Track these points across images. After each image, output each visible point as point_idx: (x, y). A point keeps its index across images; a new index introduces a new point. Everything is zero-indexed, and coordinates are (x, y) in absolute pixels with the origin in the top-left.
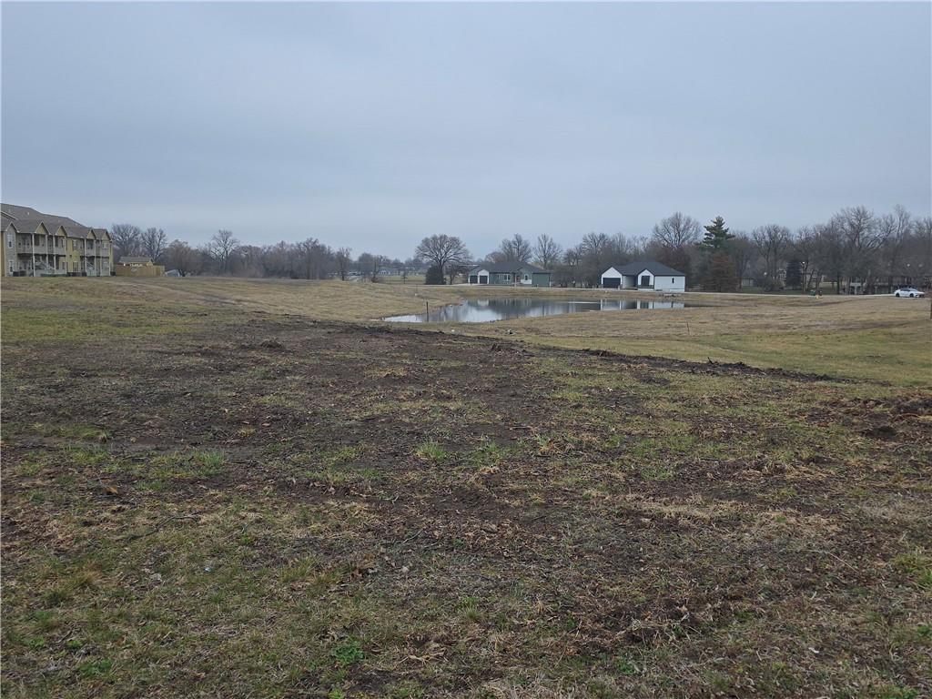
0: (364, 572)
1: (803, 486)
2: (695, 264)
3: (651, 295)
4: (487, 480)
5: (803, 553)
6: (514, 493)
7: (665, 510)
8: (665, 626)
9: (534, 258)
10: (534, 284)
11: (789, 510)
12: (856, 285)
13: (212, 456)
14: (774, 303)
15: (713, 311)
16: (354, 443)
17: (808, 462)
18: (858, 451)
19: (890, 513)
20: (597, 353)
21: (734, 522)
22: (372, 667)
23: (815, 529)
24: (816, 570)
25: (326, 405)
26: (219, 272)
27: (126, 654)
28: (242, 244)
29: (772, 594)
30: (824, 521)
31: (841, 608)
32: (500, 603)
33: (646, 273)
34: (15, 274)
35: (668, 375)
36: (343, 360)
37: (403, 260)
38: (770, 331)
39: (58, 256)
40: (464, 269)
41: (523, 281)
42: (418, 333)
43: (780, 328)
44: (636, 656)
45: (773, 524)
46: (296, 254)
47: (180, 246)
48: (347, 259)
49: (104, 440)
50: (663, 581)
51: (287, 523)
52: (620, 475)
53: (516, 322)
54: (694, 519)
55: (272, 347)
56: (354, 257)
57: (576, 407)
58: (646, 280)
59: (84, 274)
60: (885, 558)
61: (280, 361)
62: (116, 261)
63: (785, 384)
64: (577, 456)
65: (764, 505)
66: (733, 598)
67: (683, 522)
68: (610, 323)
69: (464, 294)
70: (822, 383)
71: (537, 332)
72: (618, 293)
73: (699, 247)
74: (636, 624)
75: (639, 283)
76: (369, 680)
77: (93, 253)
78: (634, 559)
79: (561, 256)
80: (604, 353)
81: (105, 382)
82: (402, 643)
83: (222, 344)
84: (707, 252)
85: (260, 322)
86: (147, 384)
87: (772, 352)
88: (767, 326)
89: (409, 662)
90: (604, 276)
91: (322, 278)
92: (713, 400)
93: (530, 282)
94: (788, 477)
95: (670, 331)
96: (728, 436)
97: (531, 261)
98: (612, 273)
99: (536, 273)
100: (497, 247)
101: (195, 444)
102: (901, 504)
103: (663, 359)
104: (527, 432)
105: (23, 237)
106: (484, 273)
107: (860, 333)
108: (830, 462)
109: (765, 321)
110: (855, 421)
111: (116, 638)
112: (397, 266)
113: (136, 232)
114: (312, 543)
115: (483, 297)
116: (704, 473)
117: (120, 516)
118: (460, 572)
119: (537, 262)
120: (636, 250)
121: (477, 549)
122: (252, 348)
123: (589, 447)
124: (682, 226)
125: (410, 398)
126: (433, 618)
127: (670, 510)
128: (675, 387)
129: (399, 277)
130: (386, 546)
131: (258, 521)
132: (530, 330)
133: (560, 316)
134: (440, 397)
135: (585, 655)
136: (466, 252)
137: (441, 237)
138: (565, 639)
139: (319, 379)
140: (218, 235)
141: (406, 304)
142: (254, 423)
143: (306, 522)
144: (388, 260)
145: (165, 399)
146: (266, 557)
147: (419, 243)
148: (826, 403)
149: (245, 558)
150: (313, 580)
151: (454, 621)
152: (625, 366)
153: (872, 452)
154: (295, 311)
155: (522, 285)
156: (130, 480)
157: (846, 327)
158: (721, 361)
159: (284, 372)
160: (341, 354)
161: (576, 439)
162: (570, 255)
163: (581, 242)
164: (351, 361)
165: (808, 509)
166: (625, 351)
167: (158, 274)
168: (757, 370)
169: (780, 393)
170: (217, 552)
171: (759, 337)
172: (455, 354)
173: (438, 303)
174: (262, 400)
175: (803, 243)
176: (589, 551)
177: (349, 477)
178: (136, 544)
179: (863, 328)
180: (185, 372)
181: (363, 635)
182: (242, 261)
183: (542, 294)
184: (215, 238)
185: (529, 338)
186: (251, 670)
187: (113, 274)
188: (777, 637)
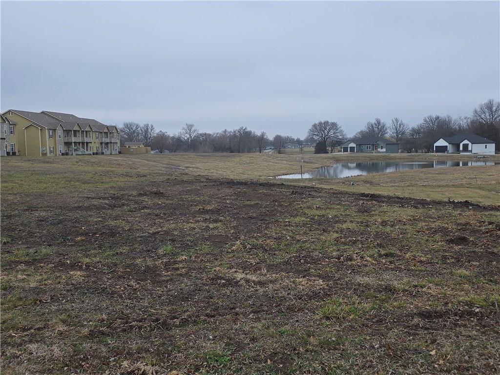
3: (469, 157)
9: (389, 134)
10: (386, 152)
26: (186, 151)
28: (200, 132)
33: (466, 142)
34: (63, 154)
37: (302, 138)
39: (87, 143)
40: (339, 143)
41: (379, 150)
46: (233, 137)
47: (164, 134)
48: (266, 139)
58: (466, 146)
59: (103, 153)
62: (122, 145)
69: (340, 160)
72: (445, 156)
75: (461, 148)
77: (108, 140)
79: (408, 131)
90: (436, 145)
91: (249, 152)
93: (384, 150)
97: (388, 136)
98: (441, 143)
99: (389, 144)
105: (67, 132)
106: (353, 145)
113: (137, 127)
115: (352, 161)
119: (391, 136)
120: (461, 127)
124: (494, 109)
129: (298, 150)
136: (341, 131)
137: (325, 123)
140: (185, 127)
147: (310, 127)
155: (379, 152)
162: (415, 131)
167: (147, 152)
182: (201, 143)
183: (391, 158)
184: (184, 129)
187: (120, 153)
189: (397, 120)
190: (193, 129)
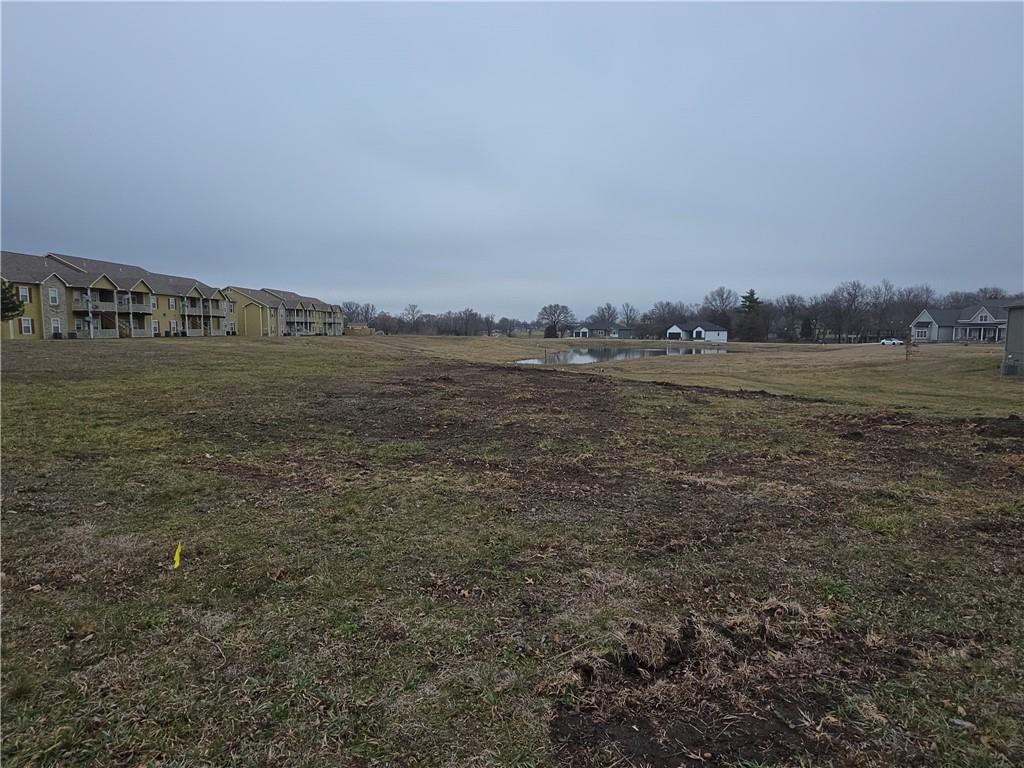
0: (509, 511)
1: (792, 468)
2: (735, 321)
3: (700, 344)
4: (584, 462)
5: (785, 507)
6: (601, 470)
7: (699, 480)
8: (691, 544)
9: (620, 319)
10: (619, 338)
11: (781, 482)
12: (853, 336)
13: (415, 445)
14: (792, 349)
15: (747, 355)
16: (500, 439)
17: (799, 454)
18: (836, 447)
19: (848, 486)
20: (661, 384)
21: (742, 488)
22: (514, 559)
23: (796, 493)
24: (793, 517)
25: (481, 415)
26: (408, 332)
27: (378, 547)
28: (424, 313)
29: (762, 529)
30: (803, 488)
31: (805, 538)
32: (590, 530)
33: (699, 329)
34: (285, 335)
35: (709, 398)
36: (491, 388)
37: (529, 322)
38: (788, 369)
39: (310, 323)
40: (571, 328)
41: (612, 335)
42: (539, 370)
43: (795, 367)
44: (673, 560)
45: (768, 489)
46: (458, 319)
47: (385, 315)
48: (492, 322)
49: (350, 435)
50: (693, 520)
51: (463, 483)
52: (671, 461)
53: (606, 363)
54: (717, 486)
55: (446, 380)
56: (497, 320)
57: (645, 418)
58: (699, 334)
59: (326, 335)
60: (840, 511)
61: (453, 389)
62: (345, 326)
63: (791, 404)
64: (644, 449)
65: (764, 478)
66: (737, 531)
67: (708, 487)
68: (673, 364)
69: (571, 345)
70: (817, 404)
71: (622, 370)
72: (679, 343)
73: (738, 311)
74: (673, 542)
75: (694, 336)
76: (514, 565)
77: (331, 321)
78: (676, 508)
79: (639, 318)
80: (667, 384)
81: (347, 401)
82: (532, 547)
83: (415, 378)
84: (743, 314)
85: (437, 364)
86: (372, 402)
87: (788, 384)
88: (786, 366)
89: (537, 557)
90: (669, 331)
91: (475, 335)
92: (738, 414)
93: (617, 336)
94: (784, 462)
95: (715, 370)
96: (746, 437)
97: (617, 321)
98: (675, 329)
99: (621, 330)
100: (594, 312)
101: (403, 438)
102: (857, 480)
103: (707, 388)
104: (611, 433)
105: (290, 311)
106: (585, 330)
107: (853, 371)
108: (814, 453)
109: (784, 362)
110: (836, 428)
111: (372, 539)
112: (525, 325)
113: (357, 306)
114: (477, 494)
115: (582, 346)
116: (727, 459)
117: (365, 477)
118: (566, 512)
119: (622, 322)
120: (692, 313)
121: (577, 500)
122: (433, 380)
123: (652, 443)
124: (725, 296)
125: (534, 412)
126: (550, 536)
127: (703, 480)
128: (713, 406)
129: (526, 334)
130: (521, 497)
131: (445, 481)
132: (616, 369)
133: (639, 360)
134: (554, 412)
135: (641, 558)
136: (572, 316)
137: (555, 306)
138: (629, 549)
139: (476, 400)
140: (408, 307)
141: (531, 352)
142: (438, 426)
143: (473, 483)
144: (519, 322)
145: (383, 411)
146: (451, 501)
147: (540, 310)
148: (818, 417)
149: (439, 501)
150: (478, 514)
151: (563, 538)
152: (680, 392)
153: (845, 448)
154: (457, 357)
155: (611, 338)
156: (367, 458)
157: (844, 366)
158: (749, 389)
159: (454, 395)
160: (489, 384)
161: (644, 438)
162: (645, 317)
163: (653, 307)
164: (497, 389)
165: (792, 482)
166: (682, 383)
167: (371, 334)
168: (774, 396)
169: (787, 410)
170: (423, 497)
171: (780, 373)
172: (563, 384)
173: (552, 350)
174: (442, 412)
175: (813, 307)
176: (647, 503)
177: (498, 459)
178: (376, 491)
179: (855, 367)
180: (392, 395)
181: (509, 542)
182: (423, 323)
183: (625, 344)
184: (406, 309)
185: (616, 375)
186: (447, 557)
187: (343, 334)
188: (762, 552)
189: (628, 306)
190: (416, 309)
